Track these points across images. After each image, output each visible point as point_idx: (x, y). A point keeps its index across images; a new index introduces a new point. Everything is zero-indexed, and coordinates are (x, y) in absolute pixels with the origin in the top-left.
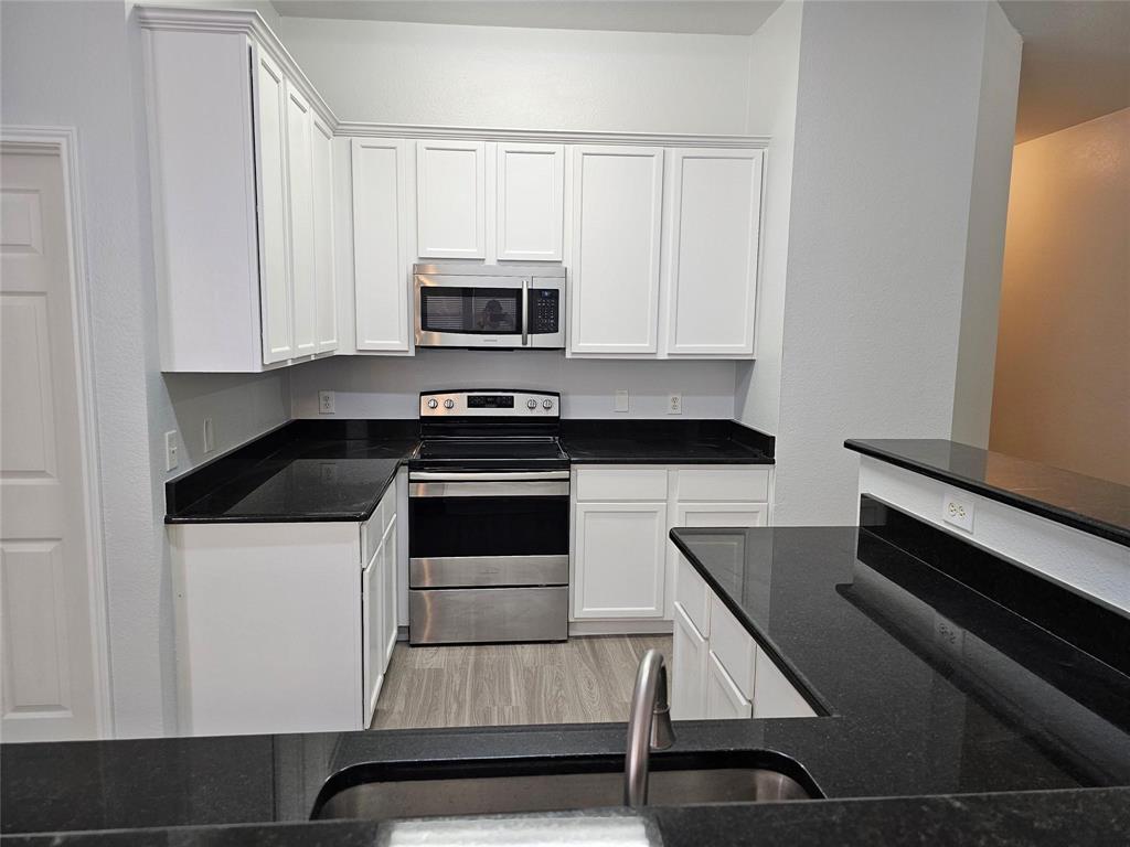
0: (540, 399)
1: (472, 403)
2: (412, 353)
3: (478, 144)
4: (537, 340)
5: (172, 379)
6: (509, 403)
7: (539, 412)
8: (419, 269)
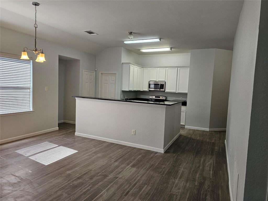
0: (163, 97)
1: (155, 97)
2: (148, 91)
3: (157, 68)
4: (161, 90)
5: (123, 91)
6: (159, 97)
7: (163, 99)
8: (149, 82)
